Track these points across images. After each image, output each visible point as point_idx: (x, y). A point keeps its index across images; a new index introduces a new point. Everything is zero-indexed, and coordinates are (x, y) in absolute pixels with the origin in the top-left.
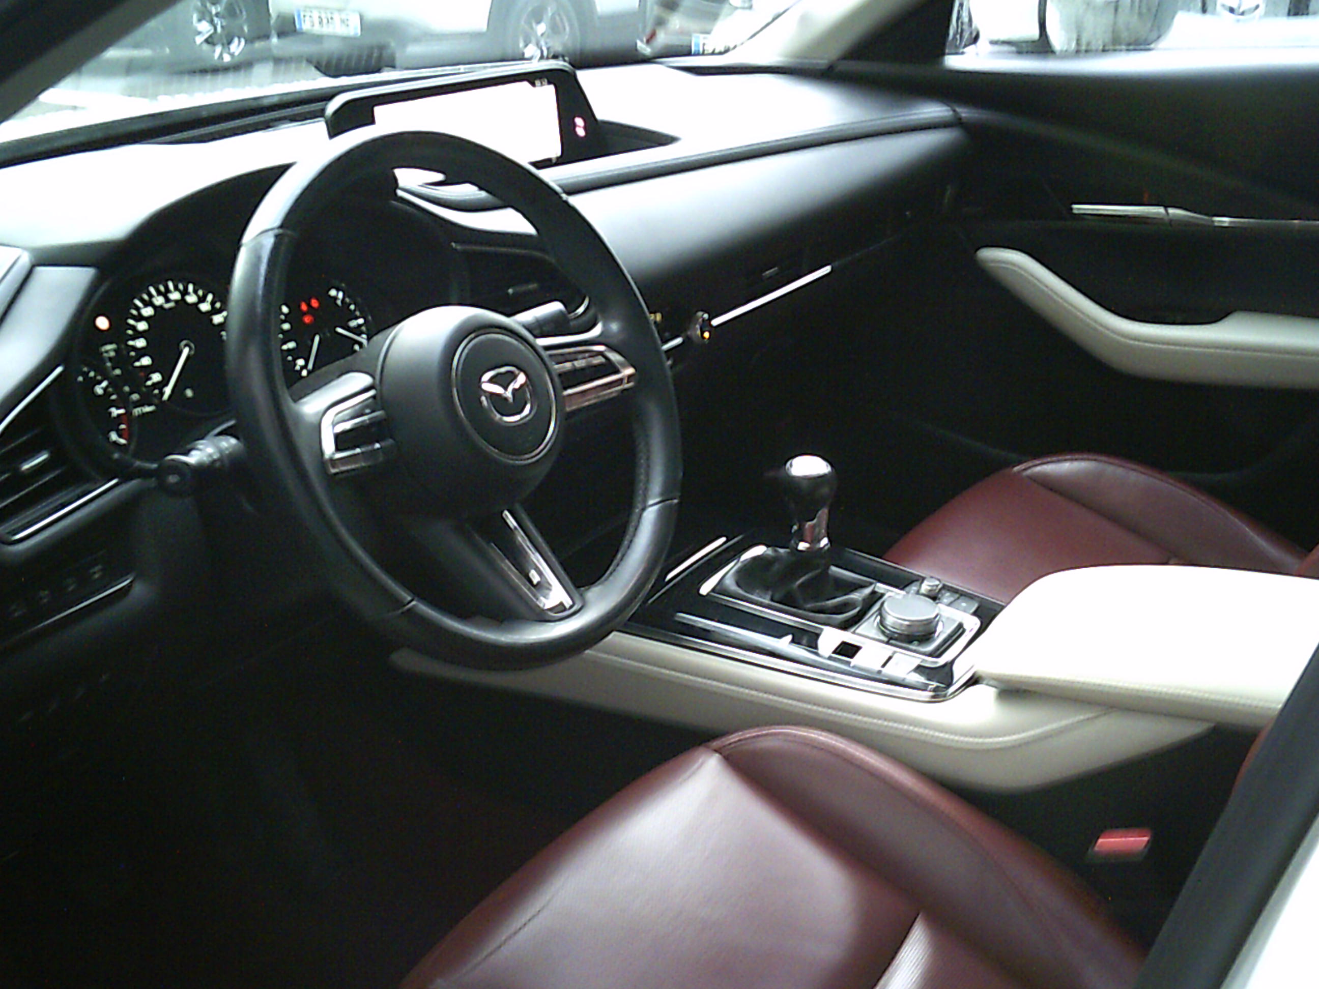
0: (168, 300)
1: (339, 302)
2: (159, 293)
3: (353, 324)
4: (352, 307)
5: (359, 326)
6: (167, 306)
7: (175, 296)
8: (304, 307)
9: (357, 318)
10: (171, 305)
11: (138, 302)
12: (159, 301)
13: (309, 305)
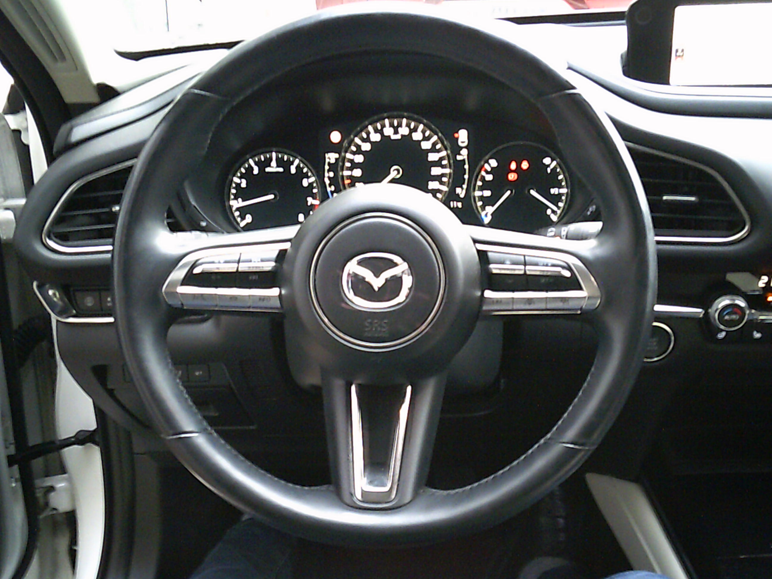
0: (396, 132)
1: (549, 170)
2: (392, 125)
3: (554, 191)
4: (561, 177)
5: (560, 195)
6: (394, 137)
7: (404, 131)
8: (513, 166)
9: (560, 187)
10: (398, 137)
11: (370, 128)
12: (388, 131)
13: (519, 165)
